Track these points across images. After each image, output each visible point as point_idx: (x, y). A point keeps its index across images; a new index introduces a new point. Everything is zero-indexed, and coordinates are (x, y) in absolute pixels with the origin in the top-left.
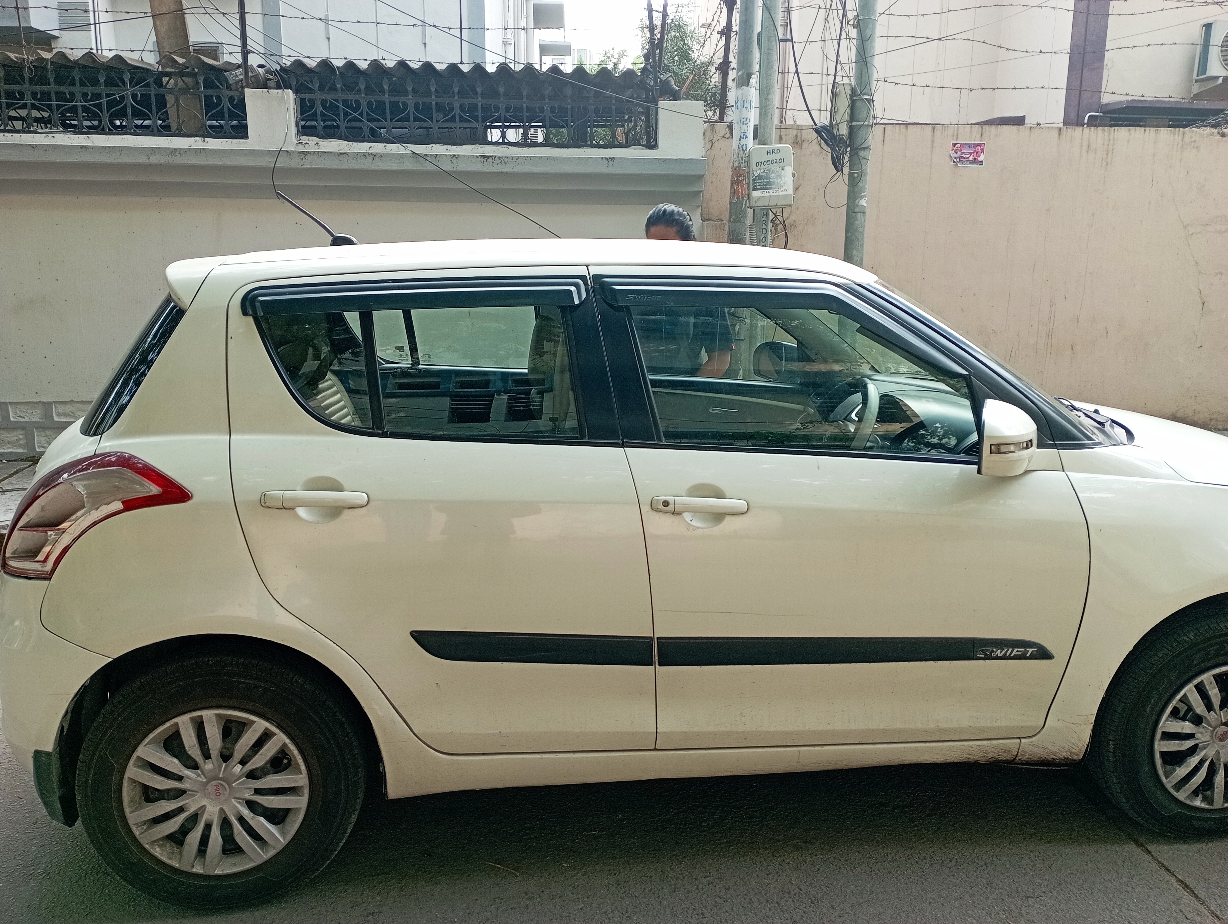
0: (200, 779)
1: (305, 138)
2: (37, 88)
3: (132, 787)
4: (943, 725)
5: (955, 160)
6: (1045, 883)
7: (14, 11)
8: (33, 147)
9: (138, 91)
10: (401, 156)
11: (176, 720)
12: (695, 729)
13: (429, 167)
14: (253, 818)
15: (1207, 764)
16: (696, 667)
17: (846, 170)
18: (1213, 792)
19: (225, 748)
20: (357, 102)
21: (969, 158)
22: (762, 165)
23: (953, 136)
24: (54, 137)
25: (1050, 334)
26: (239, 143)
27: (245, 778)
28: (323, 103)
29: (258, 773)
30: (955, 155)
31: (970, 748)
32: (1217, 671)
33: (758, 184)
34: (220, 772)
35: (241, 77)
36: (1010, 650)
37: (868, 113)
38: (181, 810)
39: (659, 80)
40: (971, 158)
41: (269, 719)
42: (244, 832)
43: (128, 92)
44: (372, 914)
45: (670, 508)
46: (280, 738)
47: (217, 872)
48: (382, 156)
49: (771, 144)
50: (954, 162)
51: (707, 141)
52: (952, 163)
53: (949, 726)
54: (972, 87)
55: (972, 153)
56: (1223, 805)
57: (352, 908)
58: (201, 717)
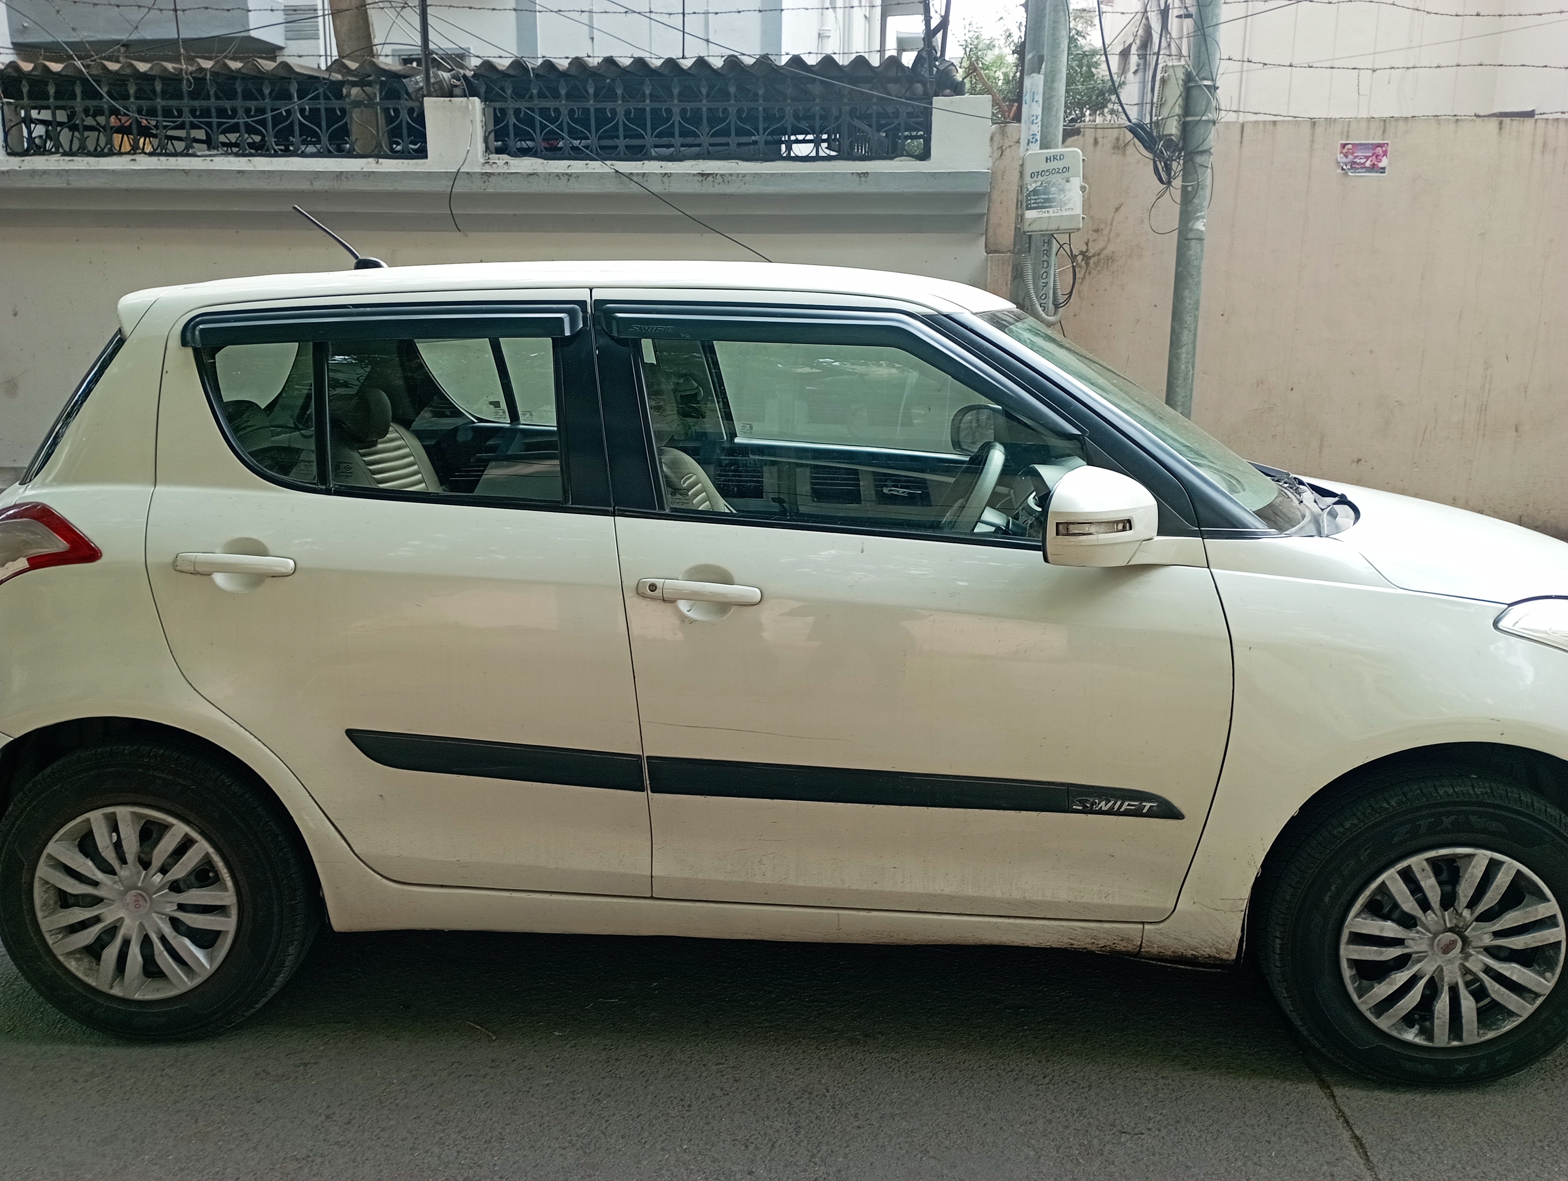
0: (116, 887)
1: (494, 157)
2: (196, 103)
3: (44, 889)
4: (1029, 896)
5: (1344, 167)
6: (1159, 1118)
7: (172, 13)
8: (186, 172)
9: (308, 104)
10: (602, 176)
11: (87, 815)
12: (700, 876)
13: (635, 189)
14: (175, 937)
15: (1422, 983)
16: (699, 797)
17: (1177, 183)
18: (1432, 1023)
19: (142, 852)
20: (557, 110)
21: (1364, 163)
22: (1039, 176)
23: (1342, 134)
24: (212, 160)
25: (1483, 409)
26: (417, 164)
27: (167, 890)
28: (517, 111)
29: (182, 886)
30: (1345, 160)
31: (1072, 931)
32: (1433, 854)
33: (1032, 201)
34: (139, 879)
35: (421, 84)
36: (1119, 803)
37: (1209, 102)
38: (97, 919)
39: (935, 69)
40: (1368, 164)
41: (192, 823)
42: (165, 953)
43: (296, 104)
44: (305, 1065)
45: (658, 593)
46: (202, 847)
47: (137, 996)
48: (578, 176)
49: (1057, 147)
50: (1343, 169)
51: (995, 147)
52: (1340, 171)
53: (1040, 898)
54: (1376, 67)
55: (1370, 157)
56: (1448, 1043)
57: (287, 1055)
58: (114, 814)
